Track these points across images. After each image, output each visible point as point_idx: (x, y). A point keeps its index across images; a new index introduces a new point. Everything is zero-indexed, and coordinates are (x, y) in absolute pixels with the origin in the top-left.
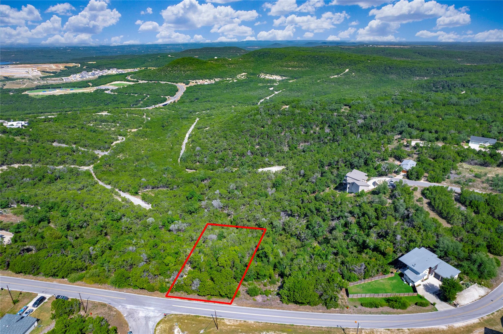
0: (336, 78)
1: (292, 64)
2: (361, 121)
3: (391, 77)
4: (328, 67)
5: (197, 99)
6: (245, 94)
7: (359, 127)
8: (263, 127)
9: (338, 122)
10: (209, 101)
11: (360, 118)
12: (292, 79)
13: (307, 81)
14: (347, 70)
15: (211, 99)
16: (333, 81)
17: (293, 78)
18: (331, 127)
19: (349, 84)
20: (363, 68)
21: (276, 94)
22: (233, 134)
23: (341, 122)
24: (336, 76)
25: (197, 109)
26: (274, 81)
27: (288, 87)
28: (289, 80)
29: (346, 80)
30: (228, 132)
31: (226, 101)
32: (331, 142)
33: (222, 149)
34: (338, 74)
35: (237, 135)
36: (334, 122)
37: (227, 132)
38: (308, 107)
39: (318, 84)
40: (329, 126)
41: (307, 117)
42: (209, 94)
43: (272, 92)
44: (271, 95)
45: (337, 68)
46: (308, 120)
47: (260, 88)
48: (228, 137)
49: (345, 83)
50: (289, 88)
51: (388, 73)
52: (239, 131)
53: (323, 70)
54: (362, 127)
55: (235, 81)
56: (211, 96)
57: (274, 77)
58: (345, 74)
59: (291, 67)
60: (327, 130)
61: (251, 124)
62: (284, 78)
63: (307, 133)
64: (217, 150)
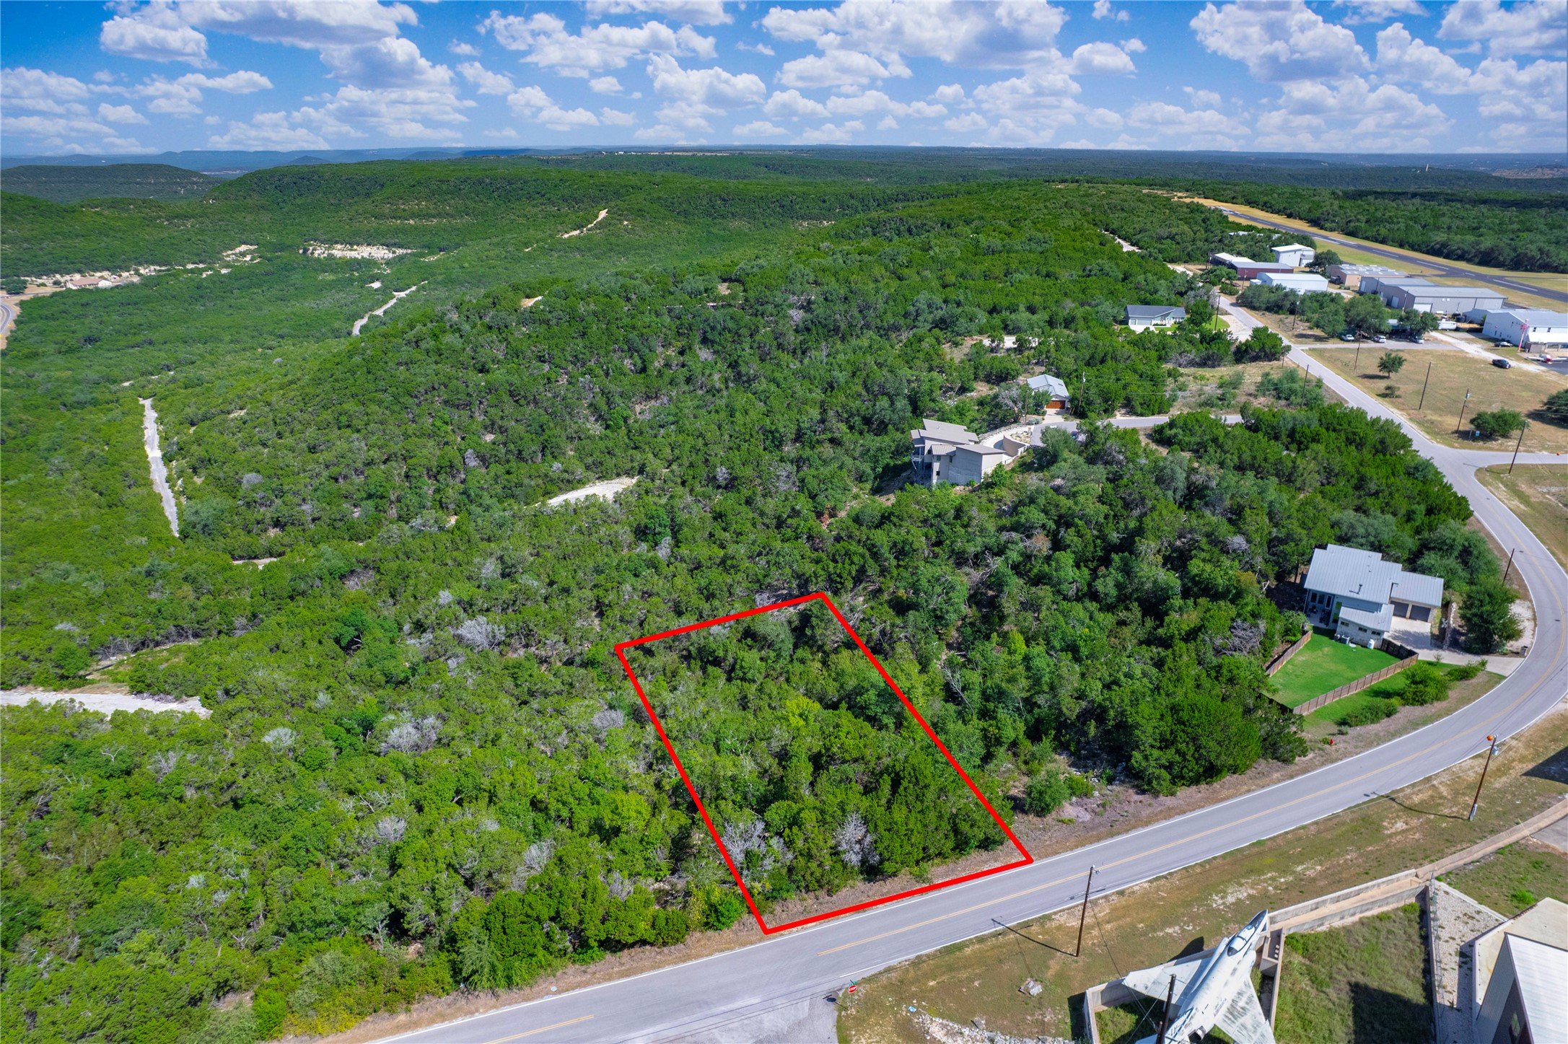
0: (578, 237)
1: (413, 206)
2: (797, 315)
3: (735, 224)
4: (536, 210)
5: (90, 340)
6: (289, 310)
7: (797, 331)
8: (483, 370)
9: (731, 325)
10: (151, 343)
11: (791, 306)
12: (433, 253)
13: (491, 254)
14: (603, 214)
15: (155, 336)
16: (571, 247)
17: (431, 248)
18: (713, 342)
19: (624, 254)
20: (648, 204)
21: (400, 300)
22: (373, 408)
23: (742, 324)
24: (576, 233)
25: (116, 372)
26: (369, 263)
27: (433, 275)
28: (423, 255)
29: (613, 240)
30: (350, 406)
31: (228, 338)
32: (731, 385)
33: (359, 465)
34: (580, 227)
35: (396, 408)
36: (719, 327)
37: (345, 406)
38: (613, 291)
39: (530, 257)
40: (705, 341)
41: (626, 321)
42: (137, 320)
43: (386, 293)
44: (386, 302)
45: (565, 209)
46: (634, 327)
47: (331, 285)
48: (358, 423)
49: (611, 250)
50: (440, 278)
51: (723, 217)
52: (396, 397)
53: (521, 220)
54: (808, 330)
55: (224, 271)
56: (151, 327)
57: (363, 252)
58: (601, 225)
59: (413, 216)
60: (705, 354)
61: (434, 367)
62: (400, 251)
63: (644, 370)
64: (334, 470)
